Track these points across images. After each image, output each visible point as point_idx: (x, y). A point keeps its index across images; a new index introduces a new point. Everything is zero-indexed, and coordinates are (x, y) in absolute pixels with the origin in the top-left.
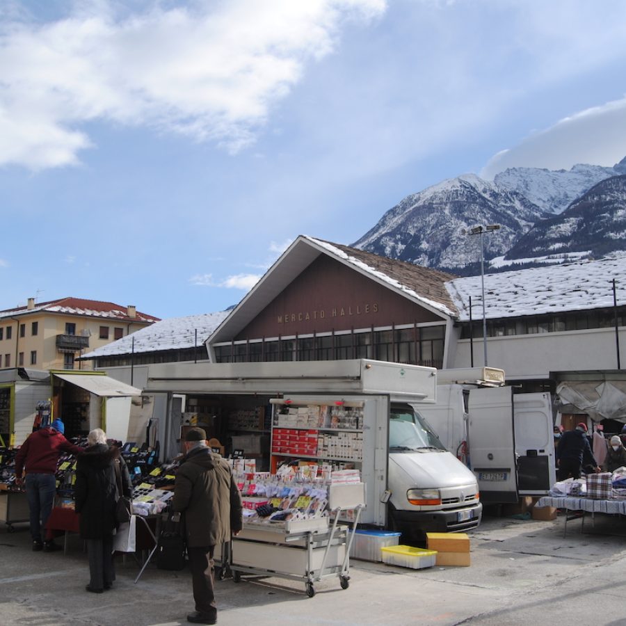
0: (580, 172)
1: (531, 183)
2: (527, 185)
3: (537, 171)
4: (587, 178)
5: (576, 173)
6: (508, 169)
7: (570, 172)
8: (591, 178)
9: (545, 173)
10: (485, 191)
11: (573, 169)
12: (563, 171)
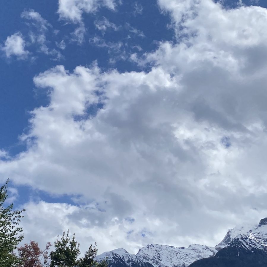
0: (193, 249)
1: (162, 256)
2: (159, 257)
3: (167, 247)
4: (198, 254)
5: (191, 250)
6: (148, 245)
7: (188, 249)
8: (200, 254)
9: (172, 249)
10: (128, 261)
11: (189, 247)
12: (183, 248)
